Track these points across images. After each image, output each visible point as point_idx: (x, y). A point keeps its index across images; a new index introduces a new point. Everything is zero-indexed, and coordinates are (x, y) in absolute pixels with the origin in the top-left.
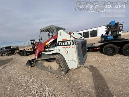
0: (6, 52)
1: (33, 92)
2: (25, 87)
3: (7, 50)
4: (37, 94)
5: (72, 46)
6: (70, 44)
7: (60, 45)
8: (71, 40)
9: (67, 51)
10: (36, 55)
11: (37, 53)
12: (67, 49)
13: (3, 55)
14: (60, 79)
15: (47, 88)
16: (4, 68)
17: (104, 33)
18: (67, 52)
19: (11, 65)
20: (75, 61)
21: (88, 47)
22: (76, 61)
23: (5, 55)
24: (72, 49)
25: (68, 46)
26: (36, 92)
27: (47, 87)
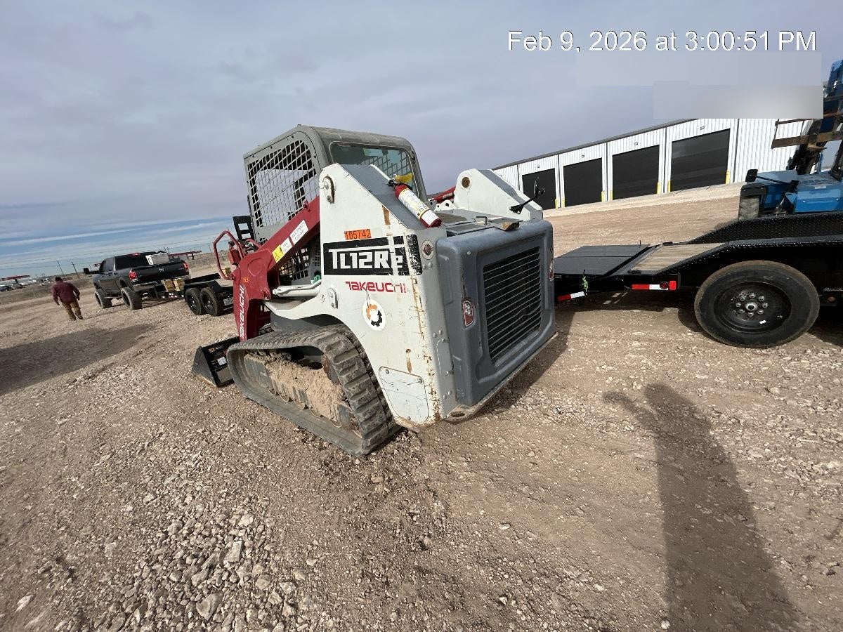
0: (124, 284)
1: (171, 529)
2: (149, 497)
3: (128, 277)
4: (184, 543)
5: (395, 278)
6: (386, 266)
7: (335, 266)
8: (391, 240)
9: (375, 307)
10: (238, 318)
11: (242, 304)
12: (375, 298)
13: (114, 301)
14: (337, 474)
15: (246, 521)
16: (94, 376)
17: (776, 162)
18: (376, 319)
19: (130, 362)
20: (421, 381)
21: (589, 277)
22: (427, 380)
23: (122, 301)
24: (398, 299)
25: (378, 279)
26: (185, 532)
27: (251, 512)
